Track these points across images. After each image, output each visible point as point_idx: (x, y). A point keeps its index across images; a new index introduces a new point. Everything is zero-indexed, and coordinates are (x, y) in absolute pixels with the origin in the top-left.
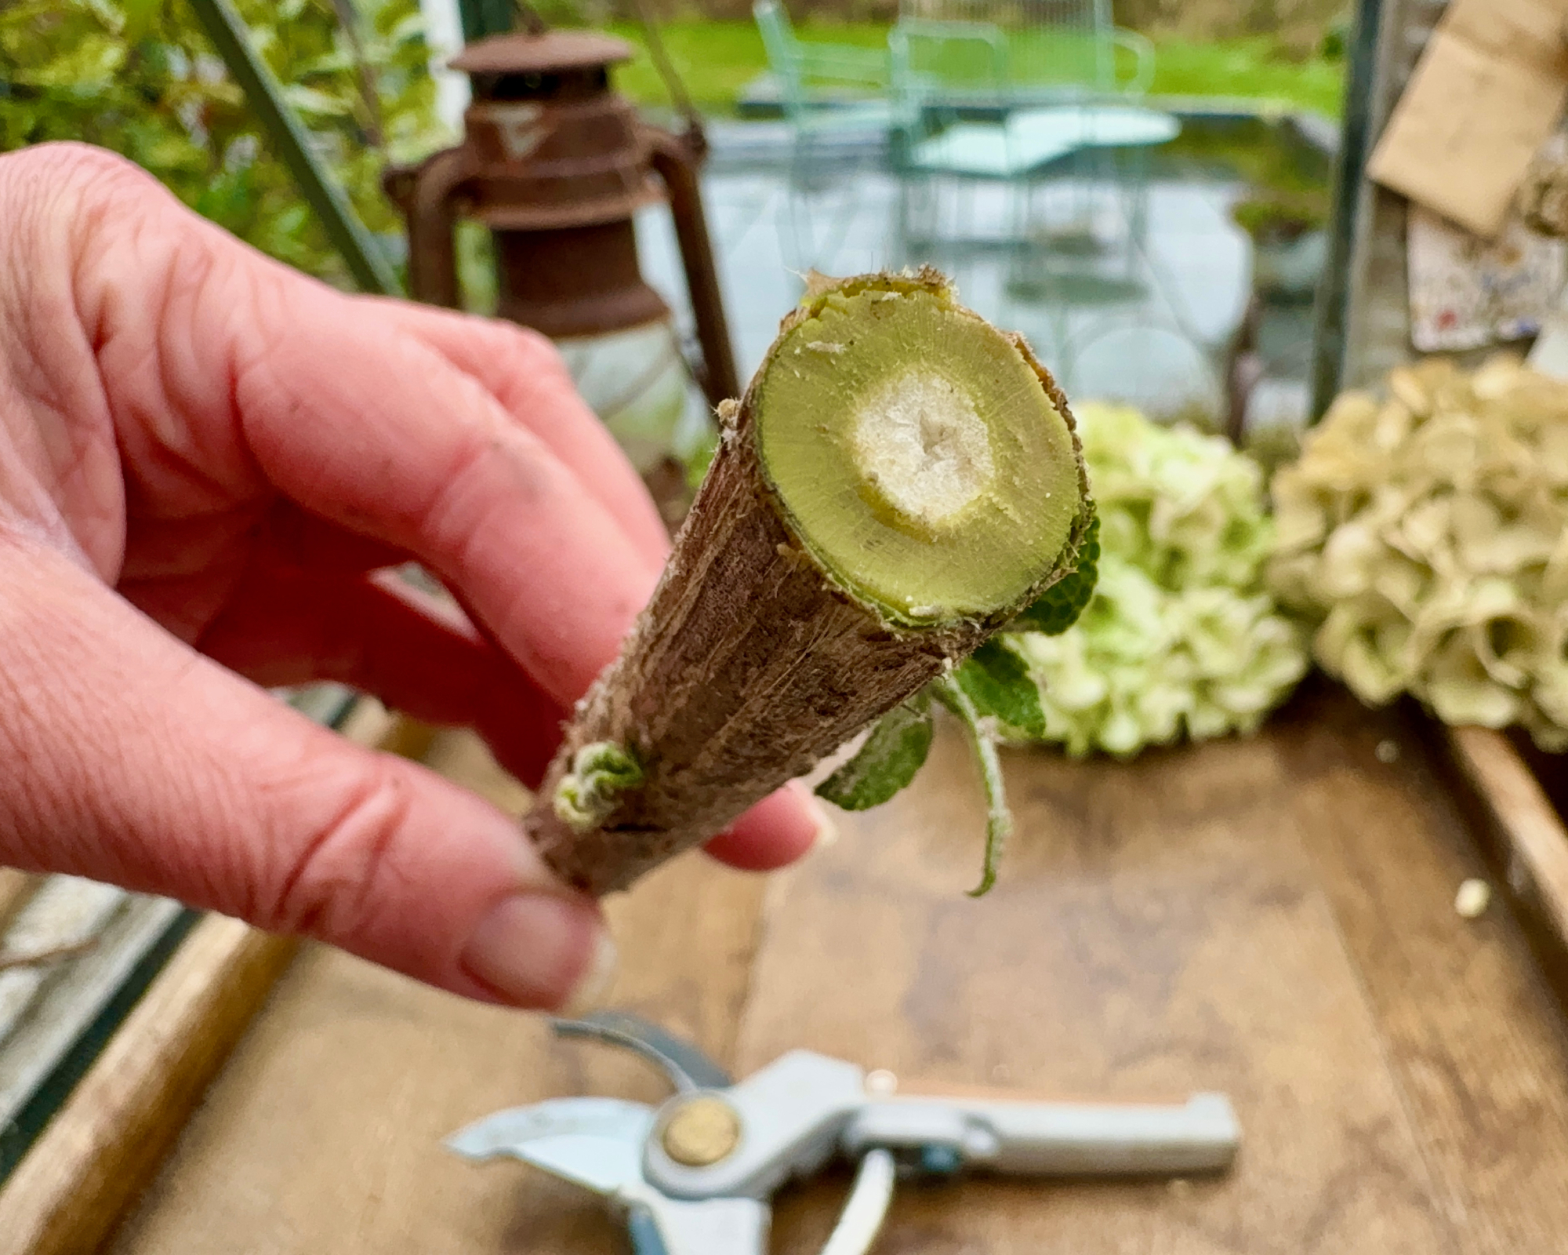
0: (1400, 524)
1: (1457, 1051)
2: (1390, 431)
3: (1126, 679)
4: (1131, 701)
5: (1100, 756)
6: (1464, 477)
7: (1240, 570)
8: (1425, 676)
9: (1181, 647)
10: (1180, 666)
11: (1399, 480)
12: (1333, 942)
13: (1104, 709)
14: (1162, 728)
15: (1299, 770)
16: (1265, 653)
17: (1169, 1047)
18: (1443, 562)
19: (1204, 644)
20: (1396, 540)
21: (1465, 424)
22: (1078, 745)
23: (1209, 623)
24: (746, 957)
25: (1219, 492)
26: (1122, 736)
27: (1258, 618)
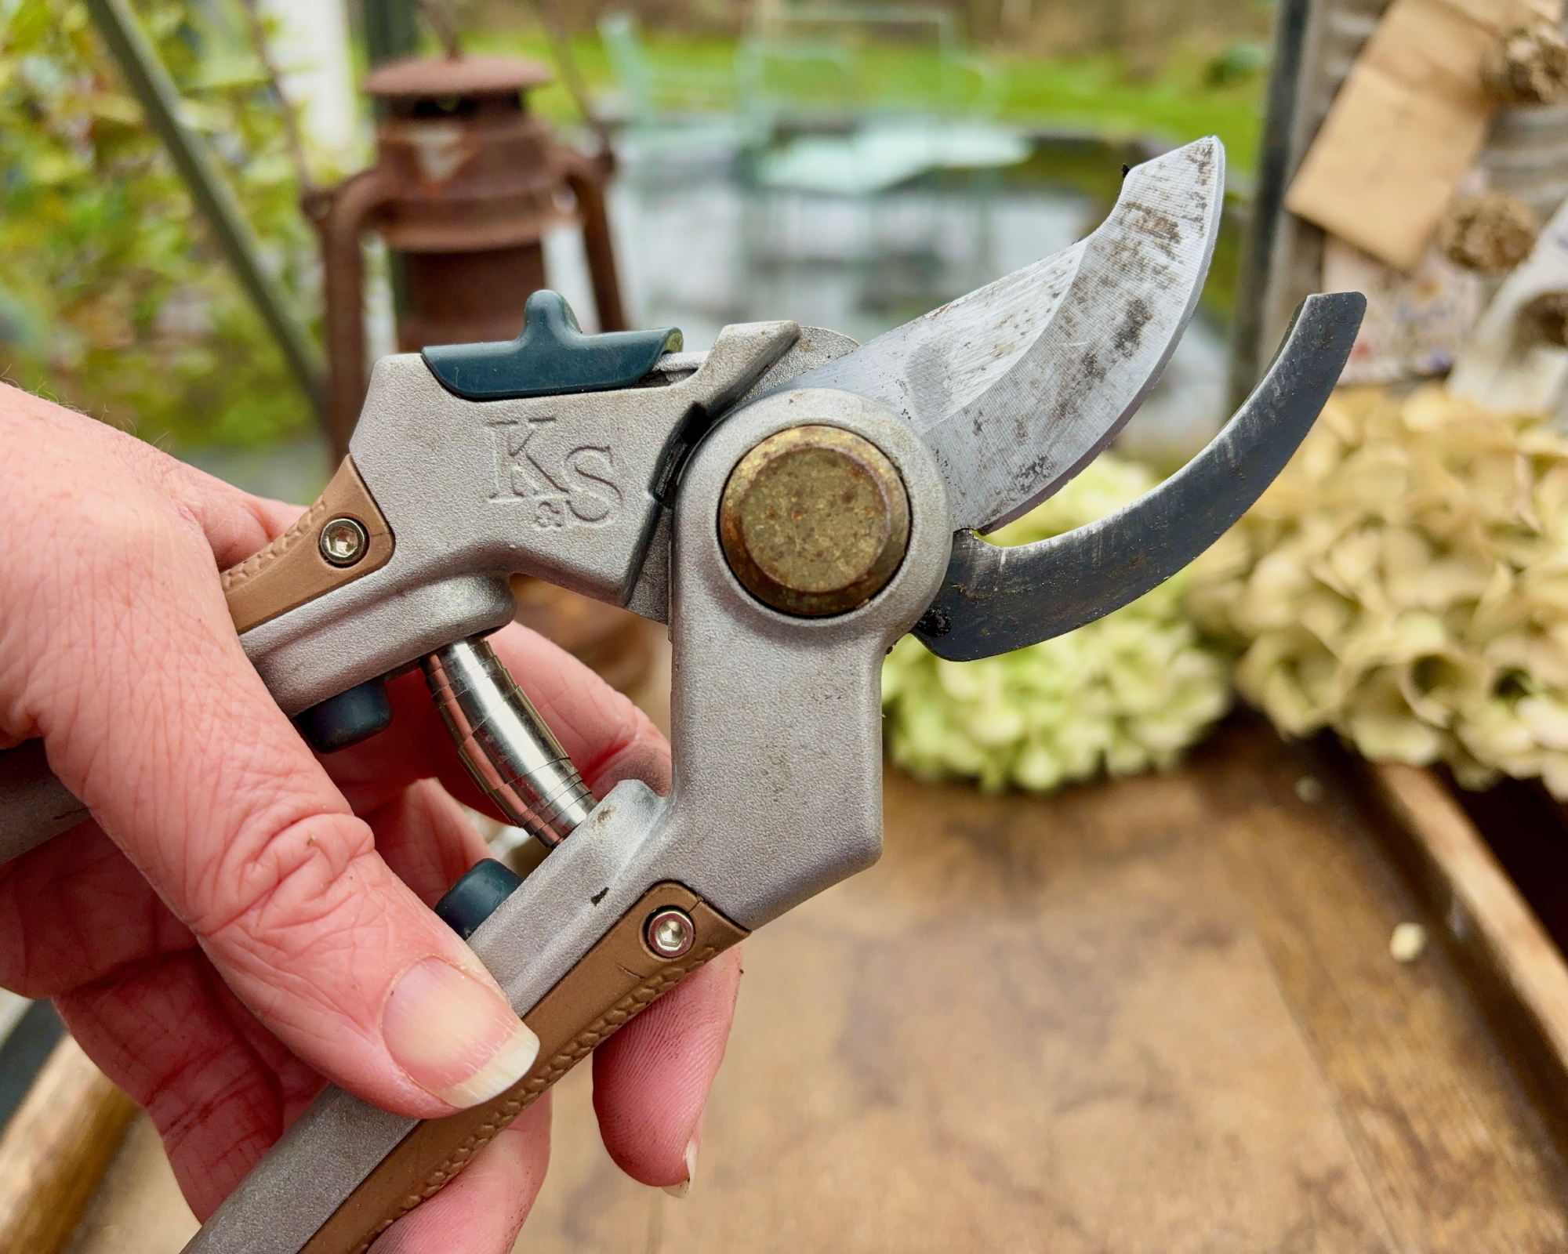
0: (1327, 556)
1: (1406, 1101)
2: (1318, 459)
3: (1043, 713)
4: (1048, 736)
5: (1015, 791)
6: (1394, 511)
7: (1160, 600)
8: (1348, 712)
9: (1102, 682)
10: (1100, 701)
11: (1329, 510)
12: (1269, 985)
13: (1021, 745)
14: (1081, 763)
16: (1184, 689)
17: (1111, 1092)
18: (1371, 597)
19: (1124, 679)
20: (1324, 574)
21: (1396, 456)
22: (993, 779)
23: (1129, 658)
26: (1039, 771)
27: (1176, 653)
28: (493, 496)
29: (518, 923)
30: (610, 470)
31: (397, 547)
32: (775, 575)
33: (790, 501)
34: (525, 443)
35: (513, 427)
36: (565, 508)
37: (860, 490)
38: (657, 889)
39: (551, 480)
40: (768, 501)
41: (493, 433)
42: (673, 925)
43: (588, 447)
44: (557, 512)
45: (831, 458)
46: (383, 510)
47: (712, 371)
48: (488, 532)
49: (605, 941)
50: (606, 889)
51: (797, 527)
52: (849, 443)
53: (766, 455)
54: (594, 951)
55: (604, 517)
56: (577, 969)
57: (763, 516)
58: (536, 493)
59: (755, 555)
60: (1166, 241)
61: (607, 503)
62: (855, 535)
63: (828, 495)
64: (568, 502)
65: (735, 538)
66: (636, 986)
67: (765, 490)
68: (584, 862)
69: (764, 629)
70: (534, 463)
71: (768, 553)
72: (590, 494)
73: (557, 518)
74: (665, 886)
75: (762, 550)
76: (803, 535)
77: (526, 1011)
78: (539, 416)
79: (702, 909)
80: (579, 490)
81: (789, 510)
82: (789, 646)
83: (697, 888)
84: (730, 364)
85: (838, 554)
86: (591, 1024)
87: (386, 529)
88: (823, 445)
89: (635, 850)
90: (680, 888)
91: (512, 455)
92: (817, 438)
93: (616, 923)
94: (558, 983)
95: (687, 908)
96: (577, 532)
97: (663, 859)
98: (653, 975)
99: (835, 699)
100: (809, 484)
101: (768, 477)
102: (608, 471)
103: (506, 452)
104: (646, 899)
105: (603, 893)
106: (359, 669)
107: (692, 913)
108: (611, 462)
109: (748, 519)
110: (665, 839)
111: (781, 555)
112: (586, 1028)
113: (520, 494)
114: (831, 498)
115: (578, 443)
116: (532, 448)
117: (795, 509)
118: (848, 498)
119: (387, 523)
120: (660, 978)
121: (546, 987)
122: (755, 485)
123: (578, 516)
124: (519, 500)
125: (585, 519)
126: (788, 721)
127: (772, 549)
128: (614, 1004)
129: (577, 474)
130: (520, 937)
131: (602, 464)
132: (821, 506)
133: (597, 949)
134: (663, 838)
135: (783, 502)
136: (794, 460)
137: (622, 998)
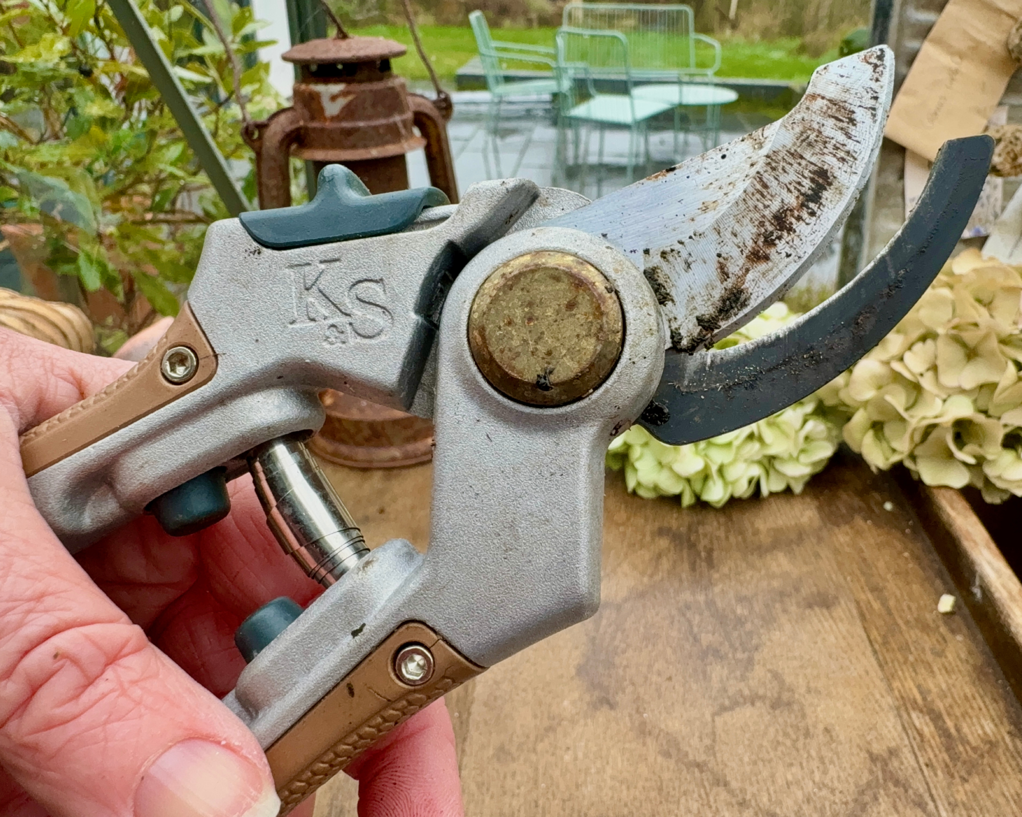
0: (902, 358)
3: (719, 457)
4: (722, 471)
5: (701, 505)
6: (943, 328)
8: (913, 457)
10: (754, 449)
13: (706, 477)
14: (742, 490)
15: (832, 518)
17: (754, 700)
18: (927, 383)
19: (769, 436)
20: (899, 368)
21: (945, 294)
22: (688, 498)
26: (716, 494)
27: (806, 420)
28: (293, 322)
29: (292, 649)
30: (383, 296)
31: (219, 366)
32: (513, 371)
33: (524, 311)
34: (317, 279)
35: (307, 268)
36: (349, 328)
37: (580, 299)
38: (406, 626)
39: (337, 308)
40: (506, 312)
41: (292, 274)
42: (418, 658)
43: (366, 280)
44: (342, 332)
45: (556, 275)
46: (210, 338)
47: (463, 216)
48: (289, 351)
49: (359, 669)
50: (364, 625)
51: (530, 332)
52: (571, 263)
53: (503, 275)
54: (351, 676)
55: (379, 334)
56: (336, 690)
57: (502, 324)
58: (326, 318)
59: (497, 356)
60: (845, 125)
61: (382, 323)
62: (578, 336)
63: (554, 305)
64: (351, 324)
65: (480, 343)
66: (385, 708)
67: (504, 304)
68: (347, 601)
69: (502, 416)
70: (324, 295)
71: (508, 354)
72: (368, 316)
73: (342, 336)
74: (412, 625)
75: (502, 351)
76: (535, 337)
77: (292, 723)
78: (328, 258)
79: (441, 646)
80: (359, 313)
81: (523, 318)
82: (523, 430)
83: (437, 628)
84: (476, 210)
85: (564, 352)
86: (345, 737)
87: (212, 353)
88: (548, 265)
89: (390, 593)
90: (424, 627)
91: (307, 289)
92: (543, 260)
93: (370, 653)
94: (319, 701)
95: (429, 645)
96: (359, 348)
97: (409, 603)
98: (399, 699)
99: (558, 475)
100: (539, 297)
101: (505, 293)
102: (381, 299)
103: (303, 287)
104: (395, 635)
105: (360, 630)
106: (191, 464)
107: (432, 649)
108: (384, 291)
109: (490, 327)
110: (413, 586)
111: (518, 354)
112: (341, 741)
113: (313, 320)
114: (557, 307)
115: (358, 277)
116: (323, 283)
117: (528, 316)
118: (571, 306)
119: (212, 348)
120: (404, 703)
121: (310, 703)
122: (495, 300)
123: (359, 335)
124: (312, 324)
125: (364, 337)
126: (518, 493)
127: (510, 350)
128: (366, 722)
129: (357, 302)
130: (293, 660)
131: (377, 292)
132: (549, 314)
133: (353, 674)
134: (411, 585)
135: (519, 312)
136: (525, 277)
137: (372, 717)
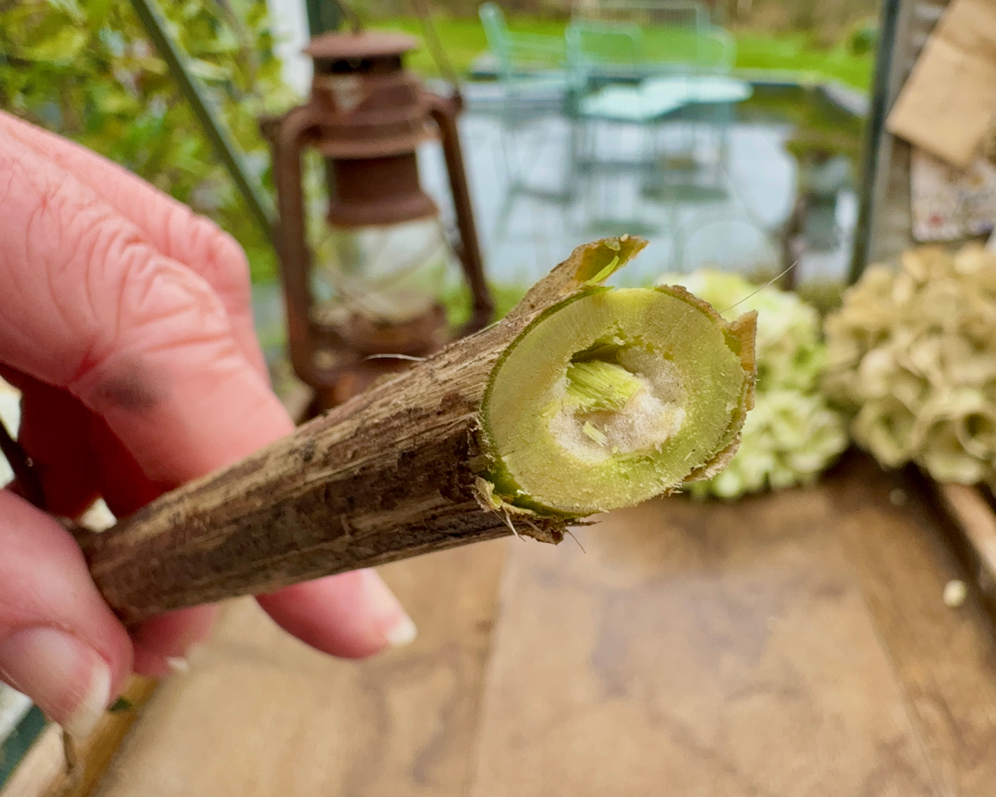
1: (948, 693)
2: (902, 292)
4: (735, 464)
5: (713, 499)
6: (949, 323)
7: (804, 378)
8: (925, 449)
9: (768, 431)
10: (765, 442)
11: (909, 323)
14: (754, 480)
15: (842, 508)
16: (819, 434)
18: (936, 377)
19: (781, 427)
21: (950, 288)
22: (700, 492)
23: (786, 414)
24: (486, 627)
25: (792, 331)
26: (729, 485)
27: (813, 412)
